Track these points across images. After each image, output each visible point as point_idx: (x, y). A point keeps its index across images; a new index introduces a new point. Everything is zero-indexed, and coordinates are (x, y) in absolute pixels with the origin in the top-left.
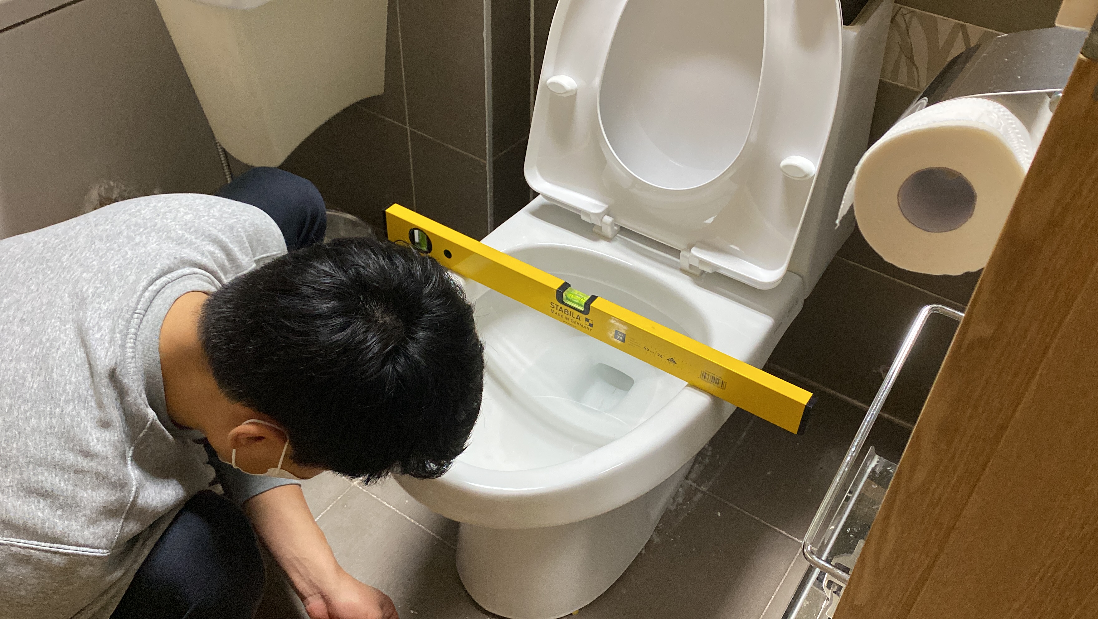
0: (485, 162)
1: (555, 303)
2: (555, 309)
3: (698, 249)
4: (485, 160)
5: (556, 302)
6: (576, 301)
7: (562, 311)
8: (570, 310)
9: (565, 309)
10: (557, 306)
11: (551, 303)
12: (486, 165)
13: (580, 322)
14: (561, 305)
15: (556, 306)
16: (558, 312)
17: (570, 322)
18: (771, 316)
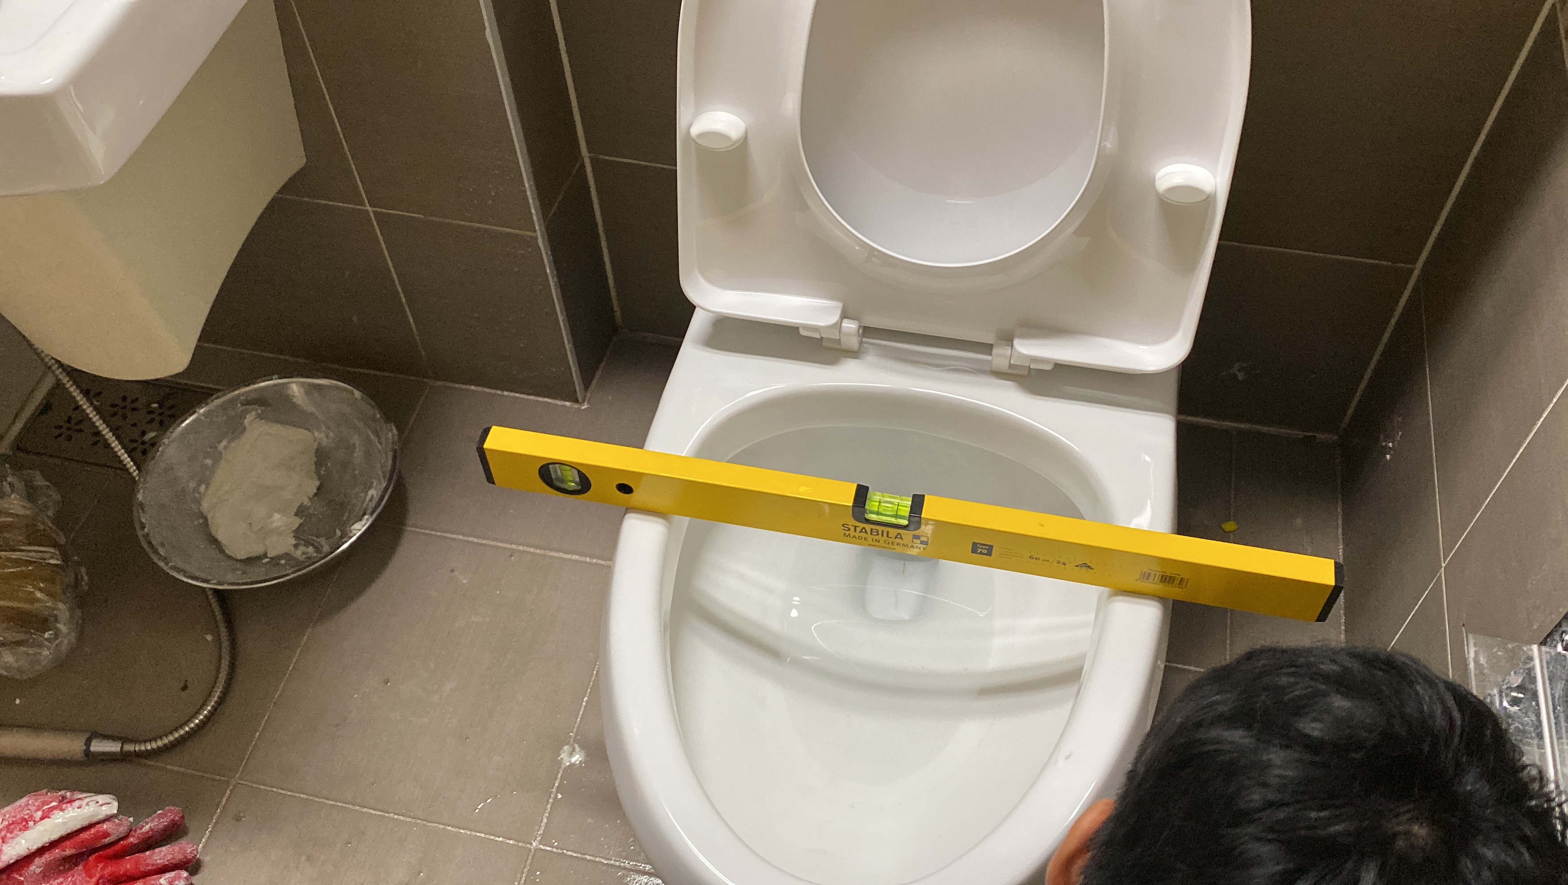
0: (534, 235)
1: (851, 524)
2: (852, 533)
3: (1025, 342)
4: (535, 231)
5: (852, 522)
6: (888, 513)
7: (866, 532)
8: (880, 528)
9: (872, 529)
10: (855, 527)
11: (843, 525)
12: (536, 238)
13: (904, 542)
14: (862, 525)
15: (852, 528)
16: (857, 534)
17: (884, 545)
18: (1167, 413)
